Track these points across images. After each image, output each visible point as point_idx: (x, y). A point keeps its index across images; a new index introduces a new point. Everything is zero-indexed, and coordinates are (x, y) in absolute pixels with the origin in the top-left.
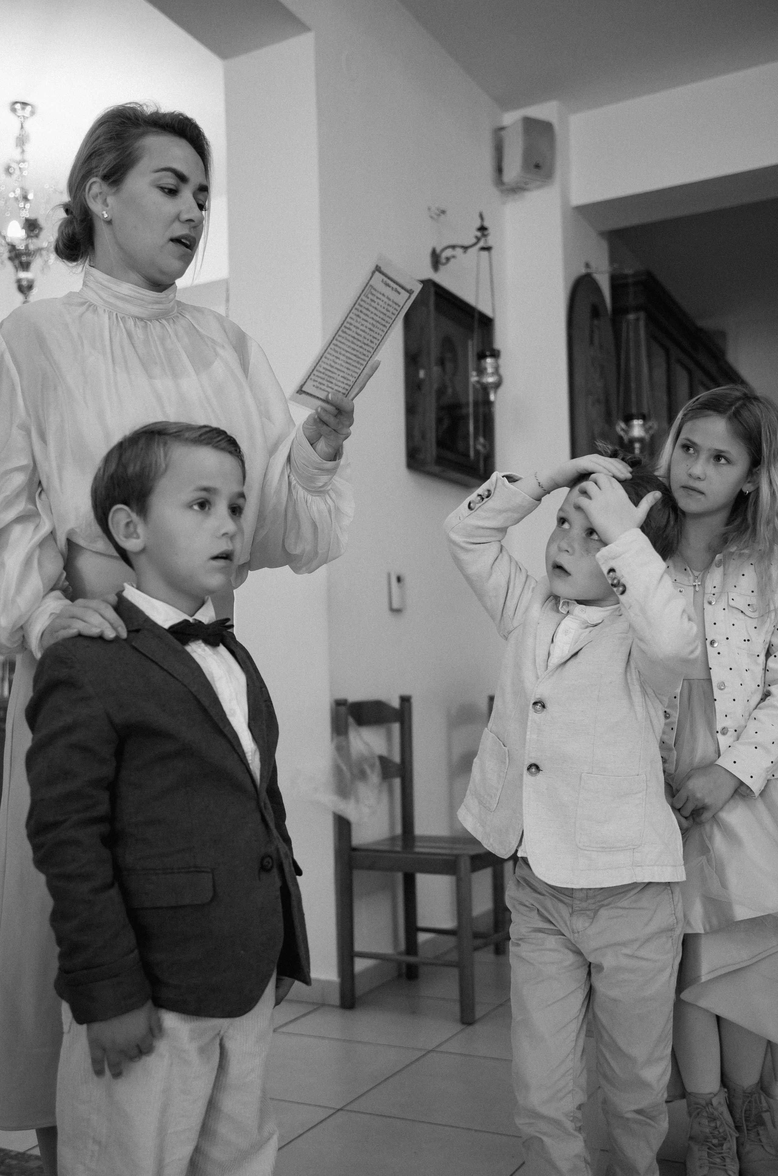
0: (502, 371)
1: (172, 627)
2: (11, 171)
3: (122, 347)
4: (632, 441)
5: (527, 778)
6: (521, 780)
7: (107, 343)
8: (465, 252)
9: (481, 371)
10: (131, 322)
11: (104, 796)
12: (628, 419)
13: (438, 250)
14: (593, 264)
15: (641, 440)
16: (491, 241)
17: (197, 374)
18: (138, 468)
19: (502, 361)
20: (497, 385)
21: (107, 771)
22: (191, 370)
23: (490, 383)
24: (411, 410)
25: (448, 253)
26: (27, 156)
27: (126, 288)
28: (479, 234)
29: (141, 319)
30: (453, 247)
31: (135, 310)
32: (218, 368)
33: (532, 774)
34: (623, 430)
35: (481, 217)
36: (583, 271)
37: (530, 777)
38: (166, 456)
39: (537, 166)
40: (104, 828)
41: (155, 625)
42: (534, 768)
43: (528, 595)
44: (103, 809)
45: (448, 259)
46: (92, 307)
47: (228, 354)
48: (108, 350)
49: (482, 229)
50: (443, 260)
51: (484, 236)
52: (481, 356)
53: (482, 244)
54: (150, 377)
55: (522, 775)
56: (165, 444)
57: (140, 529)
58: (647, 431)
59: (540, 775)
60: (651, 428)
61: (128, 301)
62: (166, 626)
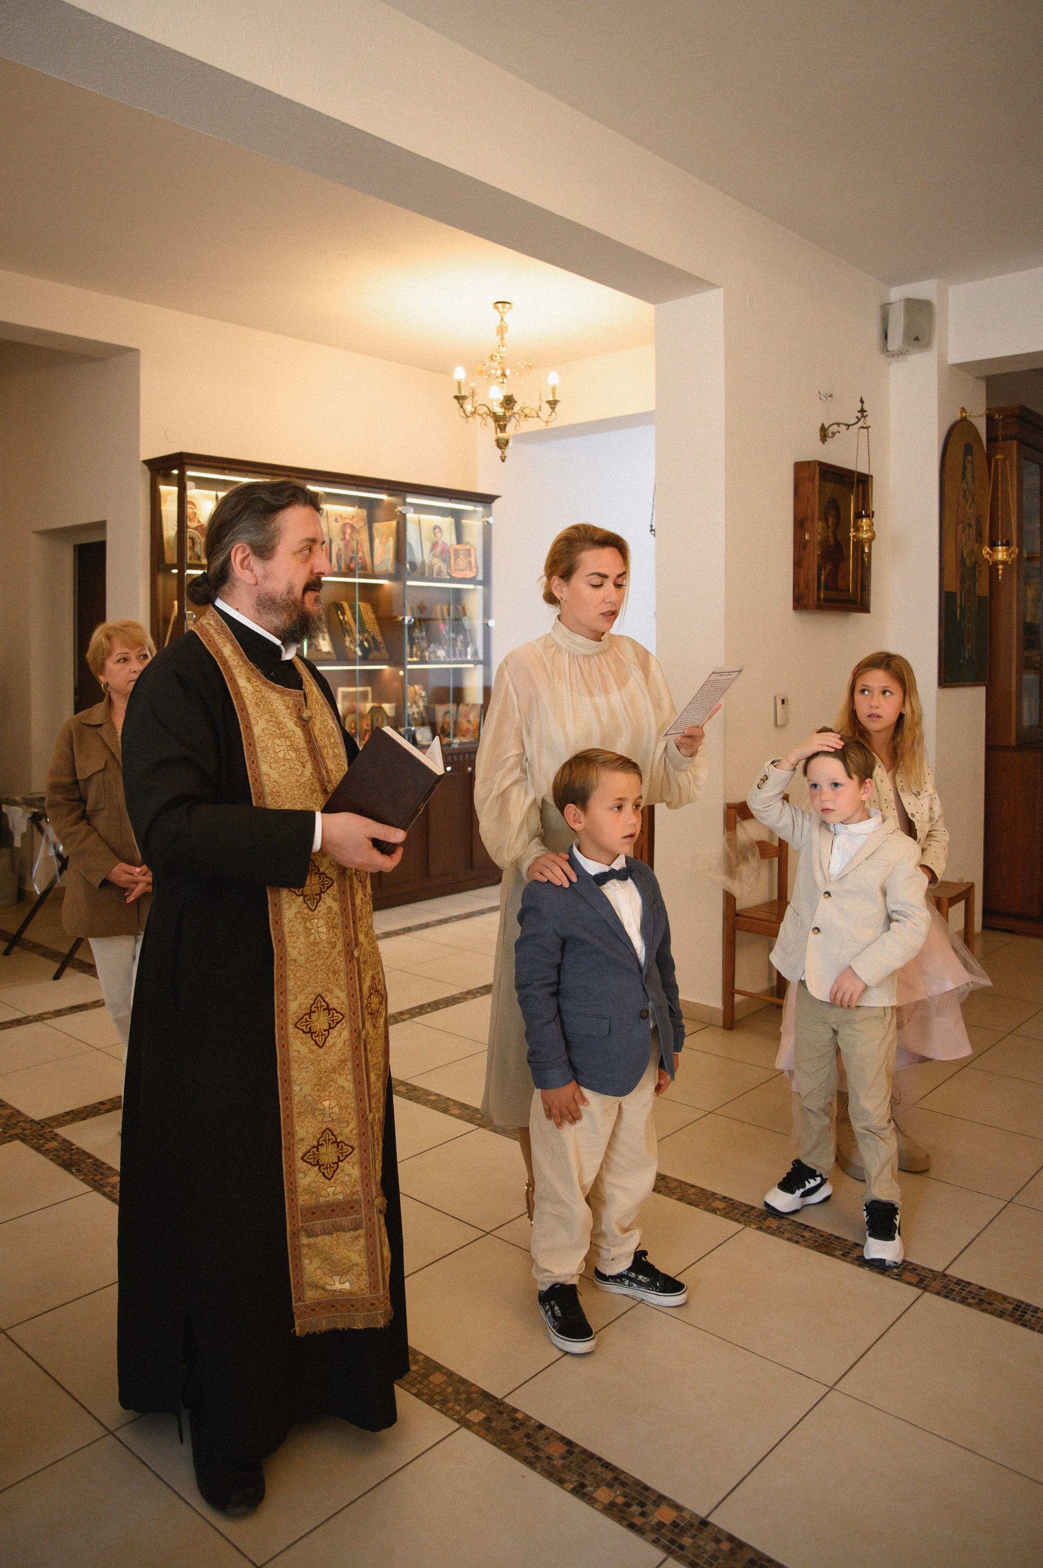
0: (875, 528)
1: (595, 876)
2: (494, 358)
3: (576, 676)
4: (996, 563)
5: (812, 936)
6: (808, 936)
7: (568, 675)
8: (848, 429)
9: (857, 529)
10: (581, 660)
11: (554, 973)
12: (993, 545)
13: (826, 426)
14: (968, 409)
15: (1004, 563)
16: (869, 421)
17: (619, 689)
18: (581, 783)
19: (874, 520)
20: (871, 540)
21: (557, 959)
22: (615, 688)
23: (865, 539)
24: (798, 563)
25: (834, 428)
26: (506, 342)
27: (580, 639)
28: (859, 415)
29: (588, 656)
30: (838, 424)
31: (584, 651)
32: (631, 683)
33: (815, 933)
34: (988, 553)
35: (862, 401)
36: (958, 417)
37: (814, 935)
38: (597, 777)
39: (917, 339)
40: (553, 989)
41: (586, 873)
42: (817, 929)
43: (807, 824)
44: (554, 978)
45: (834, 434)
46: (559, 649)
47: (637, 675)
48: (568, 680)
49: (862, 411)
50: (830, 435)
51: (863, 416)
52: (858, 516)
53: (861, 424)
54: (591, 694)
55: (808, 933)
56: (597, 769)
57: (582, 819)
58: (1009, 555)
59: (819, 935)
60: (1012, 552)
61: (581, 647)
62: (593, 874)
